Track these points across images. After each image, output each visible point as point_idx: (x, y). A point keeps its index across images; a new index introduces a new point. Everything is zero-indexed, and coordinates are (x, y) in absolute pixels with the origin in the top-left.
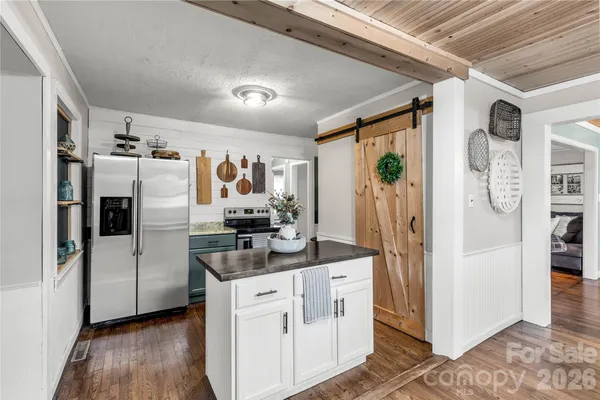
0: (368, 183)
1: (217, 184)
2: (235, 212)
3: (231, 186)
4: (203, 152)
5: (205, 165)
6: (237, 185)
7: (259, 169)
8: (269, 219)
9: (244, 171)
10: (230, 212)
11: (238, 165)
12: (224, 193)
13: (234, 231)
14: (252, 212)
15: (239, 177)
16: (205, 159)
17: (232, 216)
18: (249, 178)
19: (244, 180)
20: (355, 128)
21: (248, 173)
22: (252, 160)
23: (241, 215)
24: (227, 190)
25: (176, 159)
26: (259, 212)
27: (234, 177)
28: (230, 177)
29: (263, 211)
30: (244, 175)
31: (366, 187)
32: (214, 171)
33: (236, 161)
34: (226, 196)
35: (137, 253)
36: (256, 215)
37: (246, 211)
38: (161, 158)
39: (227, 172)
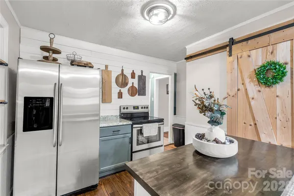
0: (241, 87)
1: (115, 89)
2: (127, 108)
3: (125, 91)
4: (106, 67)
5: (108, 76)
6: (129, 90)
7: (142, 79)
8: (148, 113)
9: (133, 80)
10: (124, 108)
11: (129, 76)
12: (120, 95)
13: (130, 123)
14: (138, 108)
15: (130, 85)
16: (108, 71)
17: (125, 111)
18: (136, 85)
19: (133, 87)
20: (227, 46)
21: (135, 82)
22: (138, 73)
23: (131, 110)
24: (122, 93)
25: (90, 67)
26: (142, 108)
27: (127, 84)
28: (124, 84)
29: (145, 108)
30: (133, 83)
31: (238, 90)
32: (113, 80)
33: (128, 73)
34: (122, 98)
35: (57, 144)
36: (140, 110)
37: (134, 108)
38: (78, 66)
39: (122, 81)
